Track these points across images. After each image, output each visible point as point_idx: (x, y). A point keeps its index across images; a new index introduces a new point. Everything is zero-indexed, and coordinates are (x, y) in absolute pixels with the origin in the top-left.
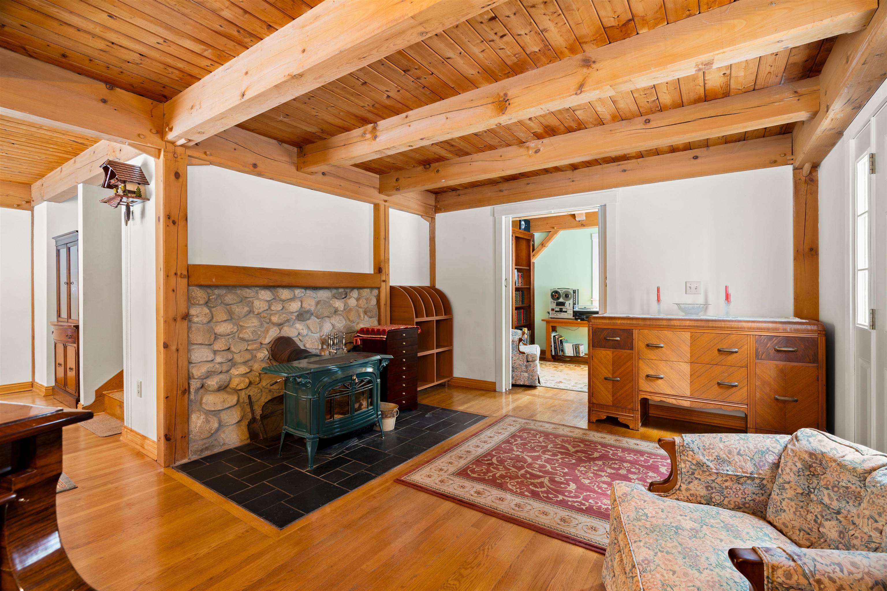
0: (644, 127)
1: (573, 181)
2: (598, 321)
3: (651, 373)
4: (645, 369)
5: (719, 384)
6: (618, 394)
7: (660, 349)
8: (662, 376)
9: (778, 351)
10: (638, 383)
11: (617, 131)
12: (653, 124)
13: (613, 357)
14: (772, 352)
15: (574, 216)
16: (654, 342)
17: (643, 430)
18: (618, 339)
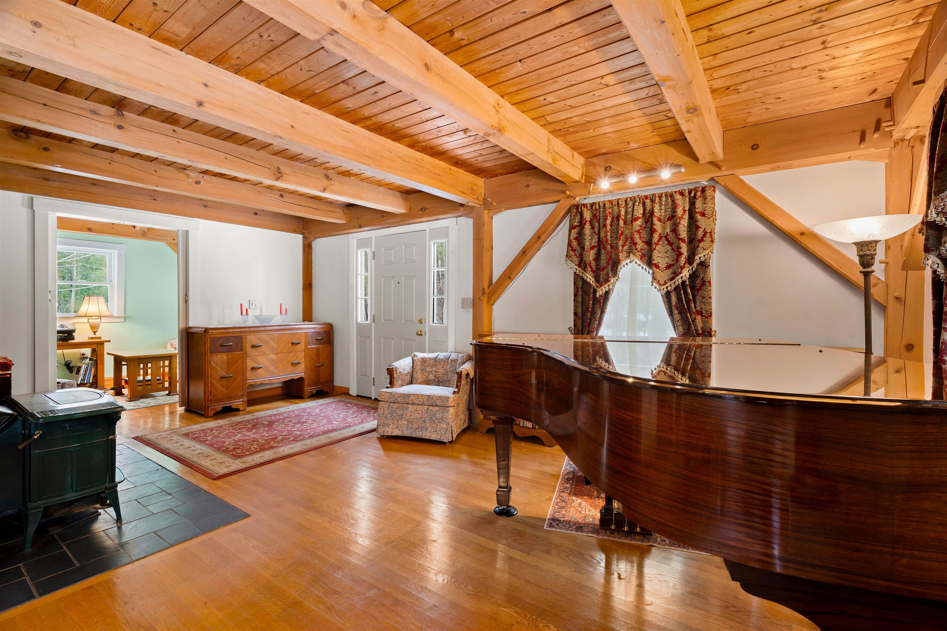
0: (279, 198)
1: (154, 200)
2: (214, 331)
3: (254, 365)
4: (250, 364)
5: (292, 364)
6: (231, 387)
7: (260, 348)
8: (261, 366)
9: (317, 340)
10: (246, 374)
11: (263, 194)
12: (285, 199)
13: (228, 359)
14: (314, 340)
15: (134, 227)
16: (257, 343)
17: (248, 409)
18: (231, 344)
